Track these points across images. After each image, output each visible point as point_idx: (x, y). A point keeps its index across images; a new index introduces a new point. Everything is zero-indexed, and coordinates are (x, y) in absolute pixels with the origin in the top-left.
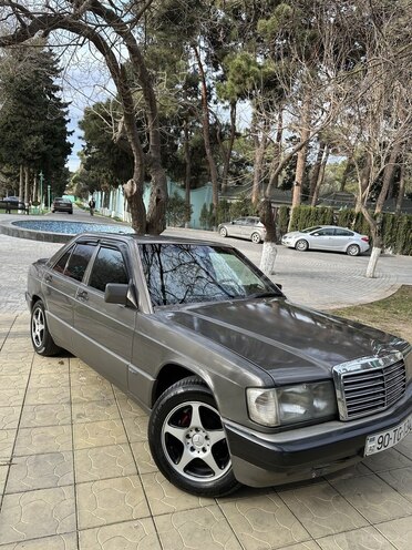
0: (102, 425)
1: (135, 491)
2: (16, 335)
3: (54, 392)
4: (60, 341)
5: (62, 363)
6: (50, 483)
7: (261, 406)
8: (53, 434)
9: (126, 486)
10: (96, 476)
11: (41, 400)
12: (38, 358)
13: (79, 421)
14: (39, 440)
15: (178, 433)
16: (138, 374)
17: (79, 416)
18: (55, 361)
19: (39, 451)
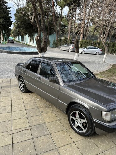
0: (49, 114)
1: (67, 135)
2: (13, 86)
3: (32, 104)
4: (29, 89)
5: (30, 95)
6: (43, 134)
7: (106, 116)
8: (37, 118)
9: (64, 134)
10: (55, 131)
11: (30, 108)
12: (23, 93)
13: (43, 114)
14: (35, 120)
15: (74, 118)
16: (61, 103)
17: (42, 112)
18: (28, 94)
19: (36, 124)
